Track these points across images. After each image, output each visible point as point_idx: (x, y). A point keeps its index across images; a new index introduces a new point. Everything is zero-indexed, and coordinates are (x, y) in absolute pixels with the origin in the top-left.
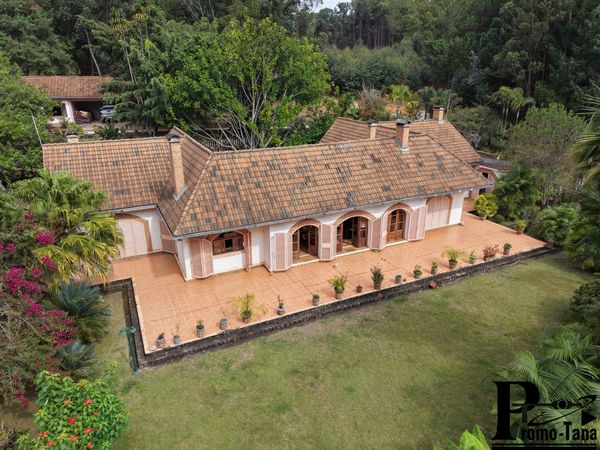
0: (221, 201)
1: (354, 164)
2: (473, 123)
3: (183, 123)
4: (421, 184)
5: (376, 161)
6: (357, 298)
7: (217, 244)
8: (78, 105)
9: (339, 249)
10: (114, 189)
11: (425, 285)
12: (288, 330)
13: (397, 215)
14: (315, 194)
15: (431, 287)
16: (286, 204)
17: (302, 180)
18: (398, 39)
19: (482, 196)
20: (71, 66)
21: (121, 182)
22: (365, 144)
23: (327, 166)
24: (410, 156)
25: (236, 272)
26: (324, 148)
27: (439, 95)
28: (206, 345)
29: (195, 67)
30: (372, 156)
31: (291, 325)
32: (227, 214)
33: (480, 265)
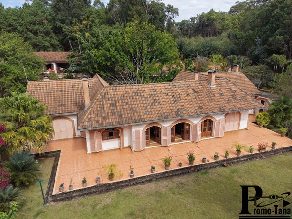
0: (106, 111)
1: (182, 93)
2: (257, 74)
3: (102, 73)
4: (221, 105)
5: (195, 92)
6: (178, 170)
7: (105, 134)
8: (59, 65)
9: (173, 140)
10: (58, 104)
11: (220, 164)
12: (135, 187)
13: (208, 123)
14: (158, 109)
15: (224, 166)
16: (142, 114)
17: (152, 101)
18: (220, 33)
19: (260, 113)
20: (60, 48)
21: (62, 100)
22: (190, 83)
23: (167, 94)
24: (216, 90)
25: (115, 150)
26: (166, 85)
27: (238, 59)
28: (86, 192)
29: (108, 45)
30: (193, 89)
31: (137, 184)
32: (108, 118)
33: (256, 154)
